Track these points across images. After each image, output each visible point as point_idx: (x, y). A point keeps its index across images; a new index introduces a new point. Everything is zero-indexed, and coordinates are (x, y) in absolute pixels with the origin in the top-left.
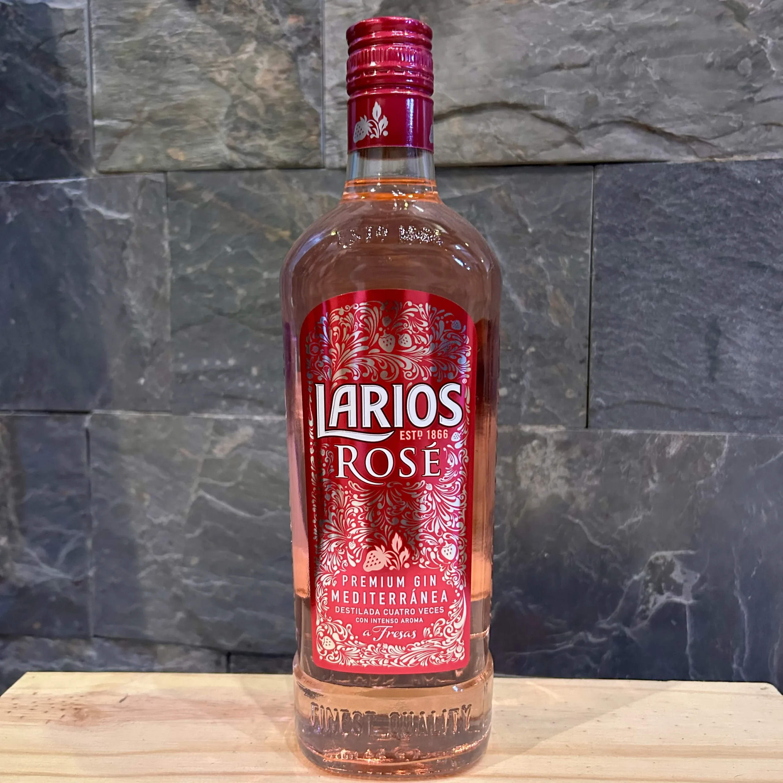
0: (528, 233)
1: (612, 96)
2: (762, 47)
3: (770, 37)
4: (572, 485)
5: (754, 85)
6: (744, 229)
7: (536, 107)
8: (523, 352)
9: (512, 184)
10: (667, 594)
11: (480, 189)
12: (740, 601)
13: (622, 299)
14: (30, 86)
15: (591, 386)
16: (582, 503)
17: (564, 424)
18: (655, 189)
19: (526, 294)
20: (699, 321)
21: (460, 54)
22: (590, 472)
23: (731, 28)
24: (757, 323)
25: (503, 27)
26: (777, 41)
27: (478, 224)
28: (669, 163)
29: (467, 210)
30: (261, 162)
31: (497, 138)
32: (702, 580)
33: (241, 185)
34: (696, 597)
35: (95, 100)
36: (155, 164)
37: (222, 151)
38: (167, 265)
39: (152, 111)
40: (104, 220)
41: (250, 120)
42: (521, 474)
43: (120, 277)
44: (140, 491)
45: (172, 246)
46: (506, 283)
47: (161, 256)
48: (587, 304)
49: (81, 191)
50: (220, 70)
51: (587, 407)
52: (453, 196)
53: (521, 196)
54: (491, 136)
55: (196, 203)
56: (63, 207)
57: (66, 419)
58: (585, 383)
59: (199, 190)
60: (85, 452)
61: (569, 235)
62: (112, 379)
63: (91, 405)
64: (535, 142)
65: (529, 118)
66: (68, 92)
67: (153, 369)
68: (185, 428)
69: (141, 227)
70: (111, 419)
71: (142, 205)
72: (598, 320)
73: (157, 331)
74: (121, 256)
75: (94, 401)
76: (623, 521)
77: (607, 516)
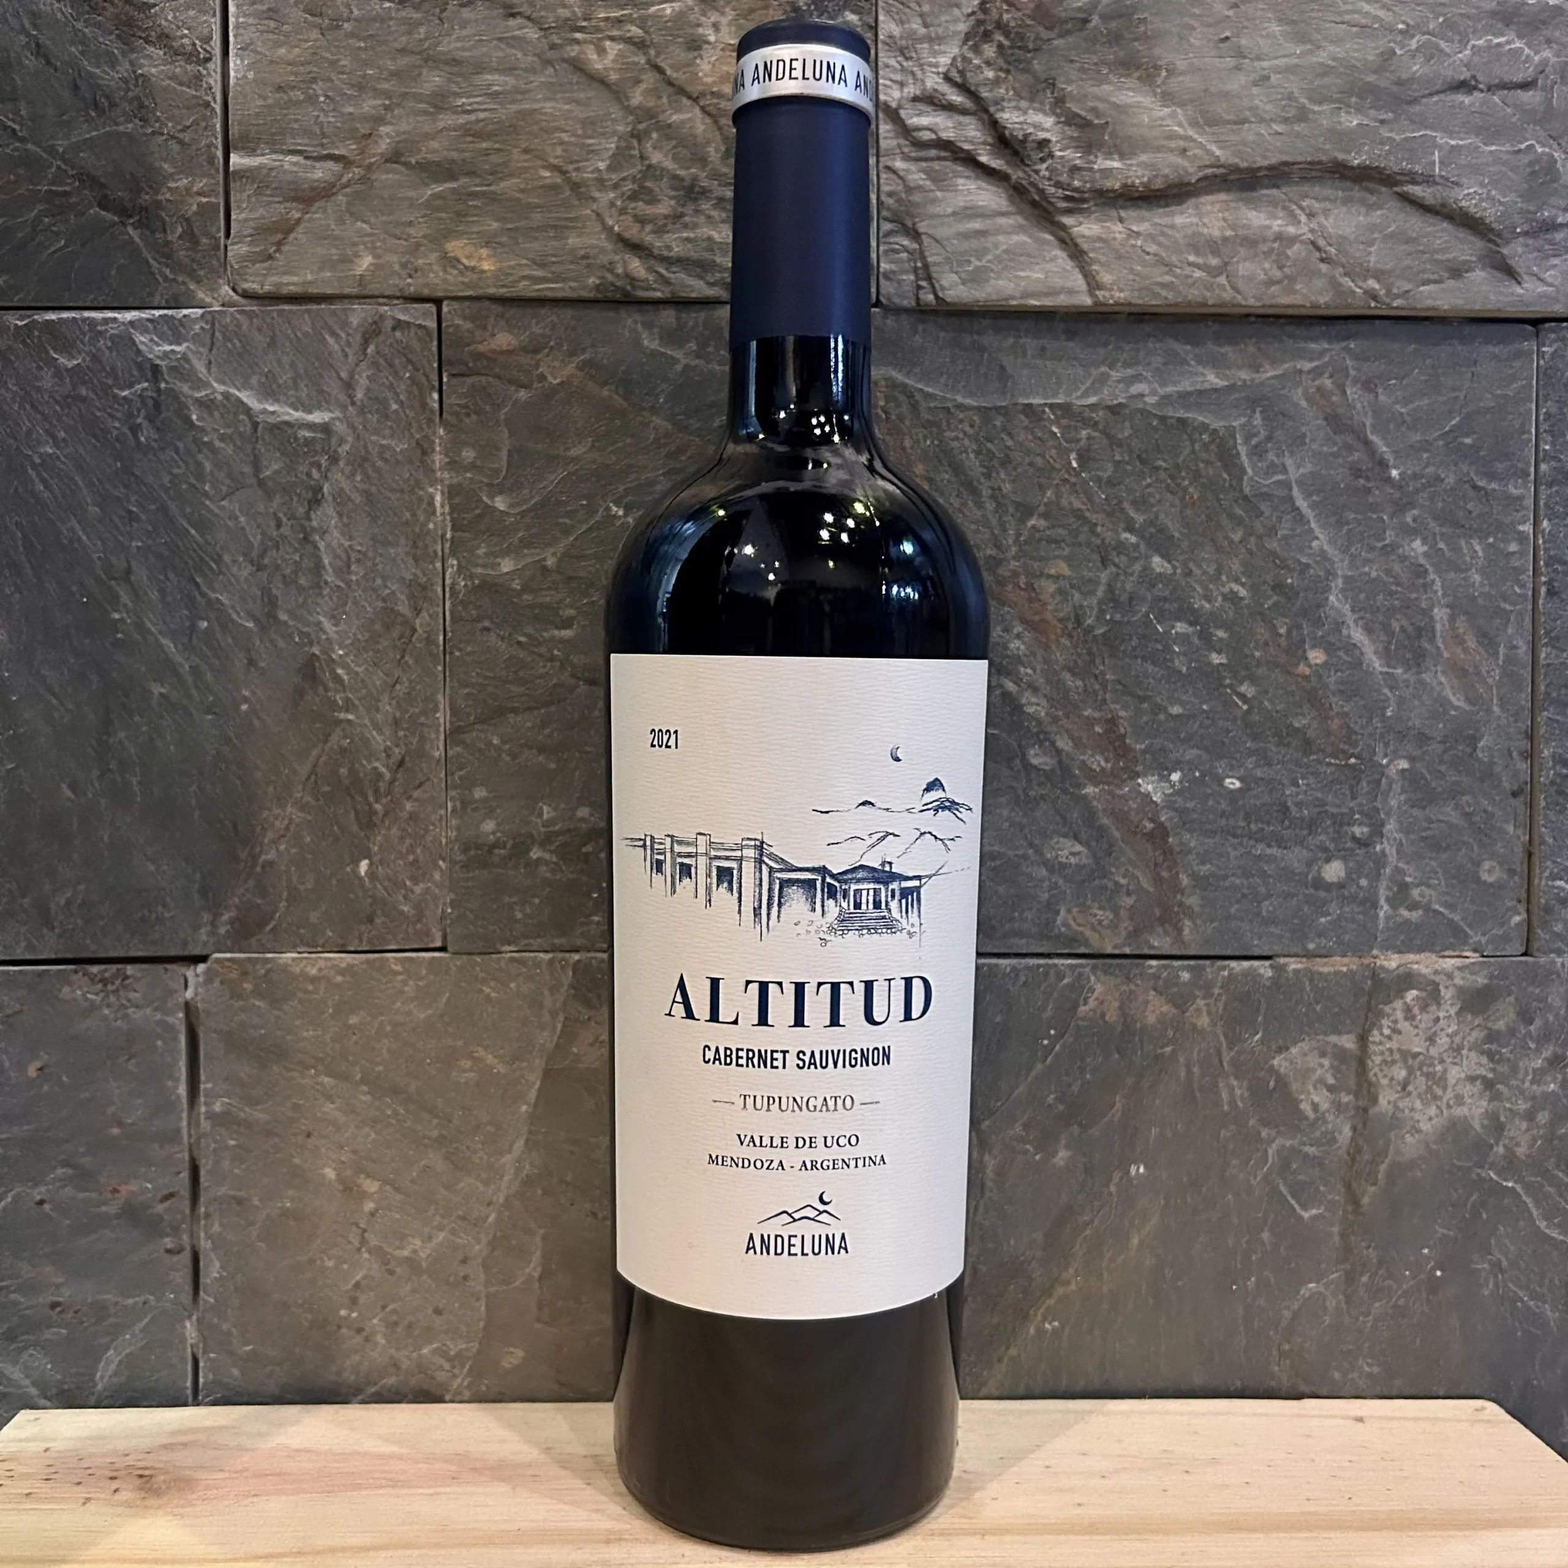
0: (1389, 480)
4: (1496, 1097)
7: (1413, 178)
8: (1381, 770)
9: (1349, 362)
11: (1270, 372)
15: (1538, 850)
16: (1522, 1140)
17: (1476, 948)
19: (1387, 628)
21: (1227, 38)
27: (1271, 456)
29: (1243, 420)
30: (711, 285)
31: (1318, 249)
33: (650, 342)
35: (234, 98)
36: (410, 276)
37: (602, 250)
38: (439, 548)
39: (403, 137)
40: (256, 425)
41: (682, 173)
42: (1380, 1075)
43: (303, 581)
44: (349, 1172)
45: (457, 500)
46: (1338, 600)
47: (424, 525)
48: (1526, 653)
49: (185, 345)
50: (600, 40)
51: (1528, 902)
52: (1207, 386)
53: (1370, 390)
54: (1302, 242)
55: (526, 387)
56: (131, 386)
57: (126, 977)
58: (1524, 846)
59: (536, 351)
60: (184, 1070)
61: (1483, 488)
62: (270, 864)
63: (204, 938)
64: (1408, 262)
65: (1394, 204)
66: (153, 70)
67: (395, 831)
68: (487, 990)
69: (365, 447)
70: (265, 975)
71: (368, 389)
72: (1554, 695)
73: (407, 729)
74: (307, 524)
75: (213, 924)
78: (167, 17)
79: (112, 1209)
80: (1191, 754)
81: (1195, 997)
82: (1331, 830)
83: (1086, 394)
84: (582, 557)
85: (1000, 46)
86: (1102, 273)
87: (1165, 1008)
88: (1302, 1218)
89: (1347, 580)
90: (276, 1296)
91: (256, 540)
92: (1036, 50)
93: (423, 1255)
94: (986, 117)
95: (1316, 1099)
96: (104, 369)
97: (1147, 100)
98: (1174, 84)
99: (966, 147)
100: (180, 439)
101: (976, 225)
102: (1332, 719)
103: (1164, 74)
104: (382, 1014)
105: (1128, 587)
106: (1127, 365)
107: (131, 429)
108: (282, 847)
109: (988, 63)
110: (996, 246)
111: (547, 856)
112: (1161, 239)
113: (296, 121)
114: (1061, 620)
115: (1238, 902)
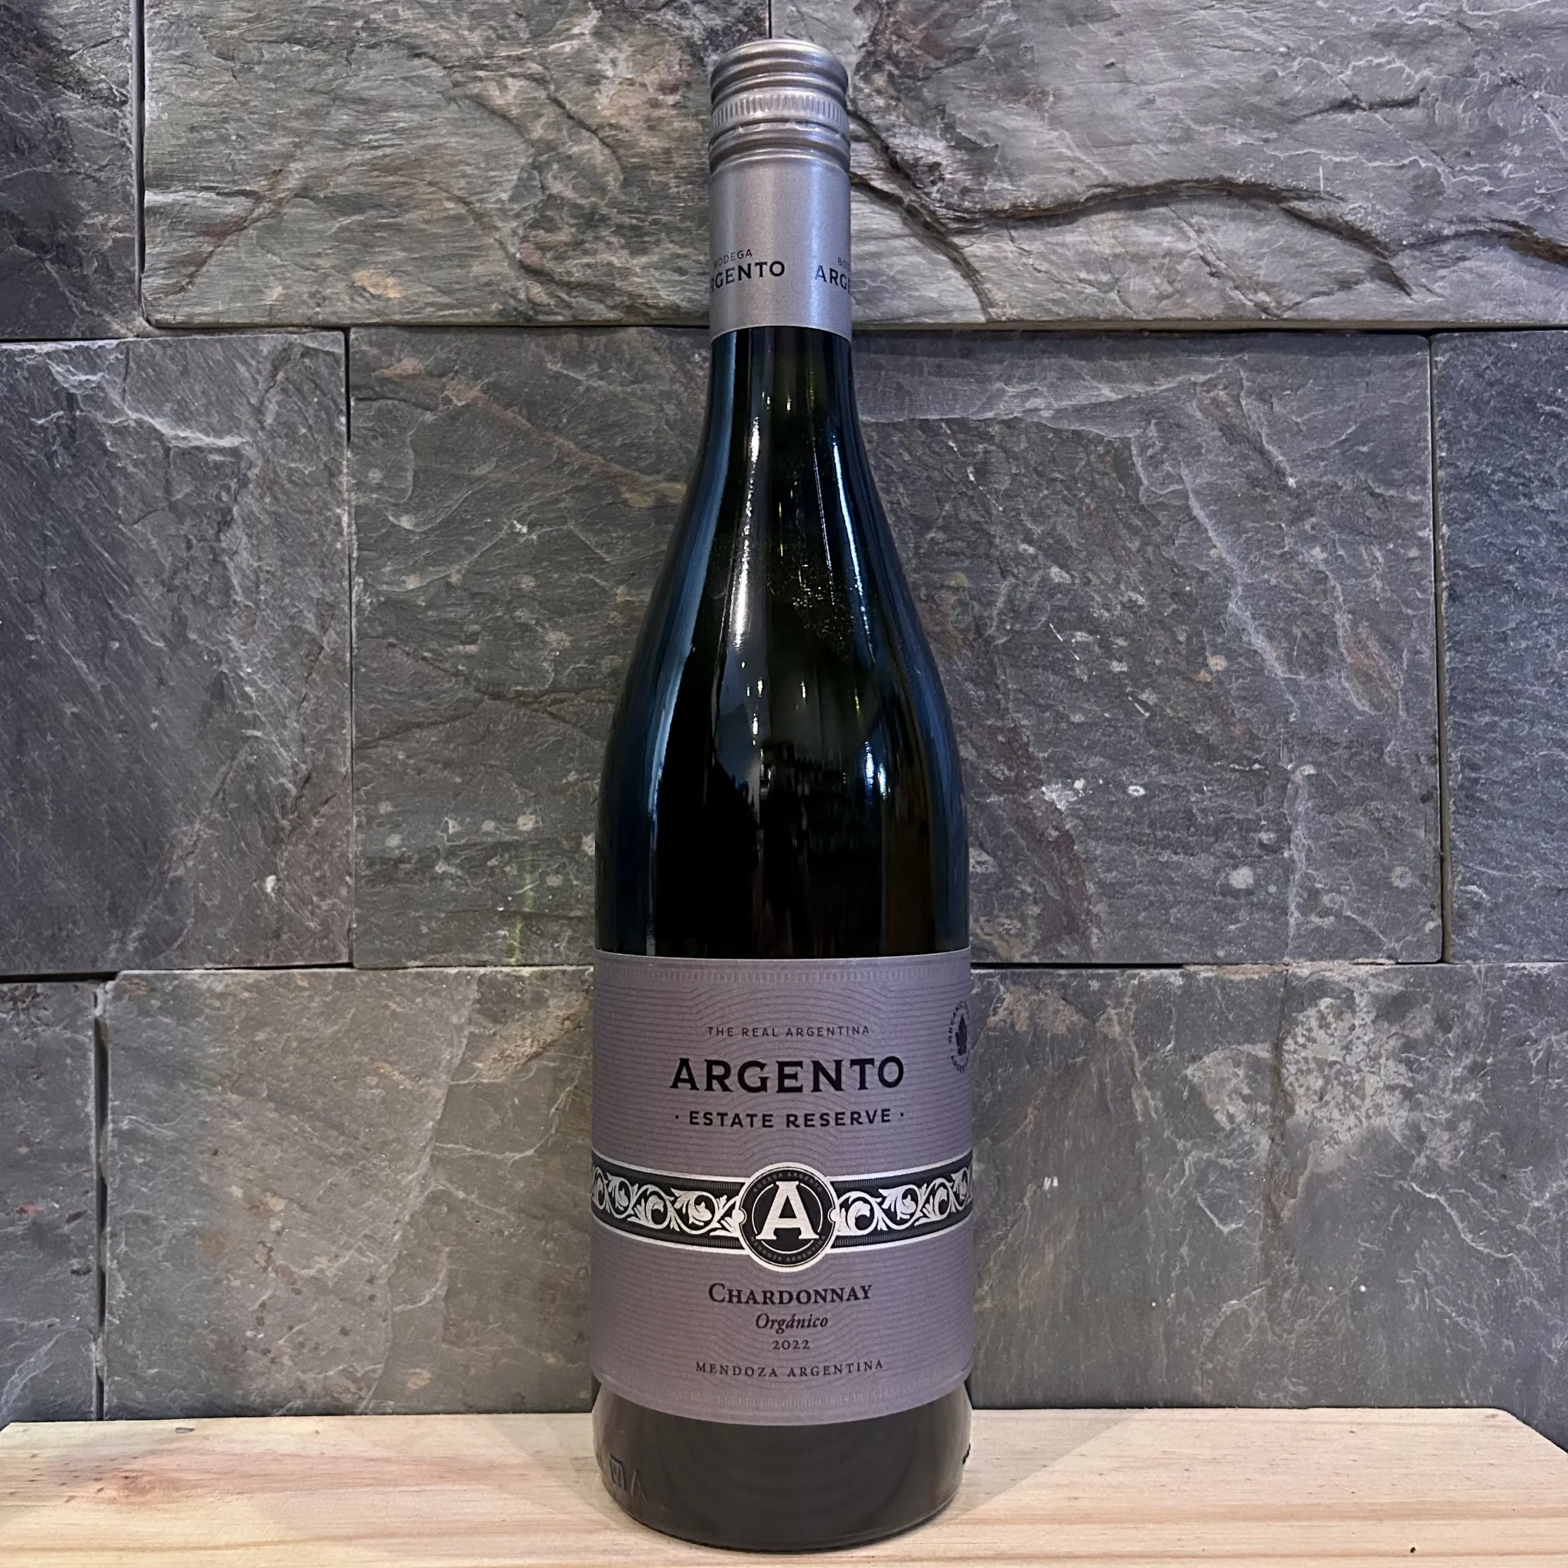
0: (1286, 486)
1: (1472, 175)
4: (1416, 1106)
7: (1299, 194)
8: (1286, 776)
9: (1243, 374)
11: (1165, 385)
13: (1511, 644)
15: (1450, 856)
16: (1444, 1150)
17: (1392, 955)
19: (1288, 634)
21: (1112, 64)
27: (1167, 467)
29: (1138, 431)
30: (613, 308)
31: (1208, 264)
33: (554, 366)
35: (151, 138)
36: (319, 305)
37: (505, 278)
38: (346, 568)
39: (313, 172)
40: (167, 450)
41: (582, 202)
42: (1296, 1085)
43: (212, 601)
44: (256, 1189)
45: (364, 520)
46: (1239, 608)
47: (330, 545)
48: (1431, 659)
49: (100, 374)
50: (502, 77)
51: (1443, 909)
52: (1104, 400)
53: (1264, 401)
54: (1192, 258)
55: (431, 410)
56: (46, 415)
57: (38, 995)
58: (1435, 849)
59: (441, 375)
60: (92, 1088)
61: (1381, 495)
62: (179, 880)
63: (113, 955)
64: (1297, 275)
65: (1281, 220)
66: (71, 114)
67: (301, 846)
68: (393, 1006)
69: (275, 472)
70: (173, 990)
71: (278, 414)
72: (1460, 698)
73: (313, 746)
74: (216, 545)
75: (123, 941)
76: (1540, 1188)
77: (1504, 1177)
78: (86, 61)
79: (18, 1230)
80: (1095, 761)
81: (1106, 1006)
82: (1237, 836)
83: (983, 408)
84: (485, 574)
85: (891, 75)
86: (995, 291)
87: (1075, 1018)
88: (1222, 1232)
89: (1246, 586)
90: (181, 1317)
91: (167, 562)
92: (926, 78)
93: (328, 1274)
94: (878, 143)
95: (1232, 1110)
96: (21, 397)
97: (1034, 124)
98: (1062, 108)
99: (860, 172)
100: (94, 465)
101: (871, 247)
102: (1234, 724)
103: (1051, 99)
104: (288, 1031)
105: (1027, 597)
106: (1022, 380)
107: (45, 455)
108: (190, 864)
109: (879, 92)
110: (890, 266)
111: (452, 870)
112: (1053, 258)
113: (210, 158)
114: (962, 631)
115: (1145, 909)
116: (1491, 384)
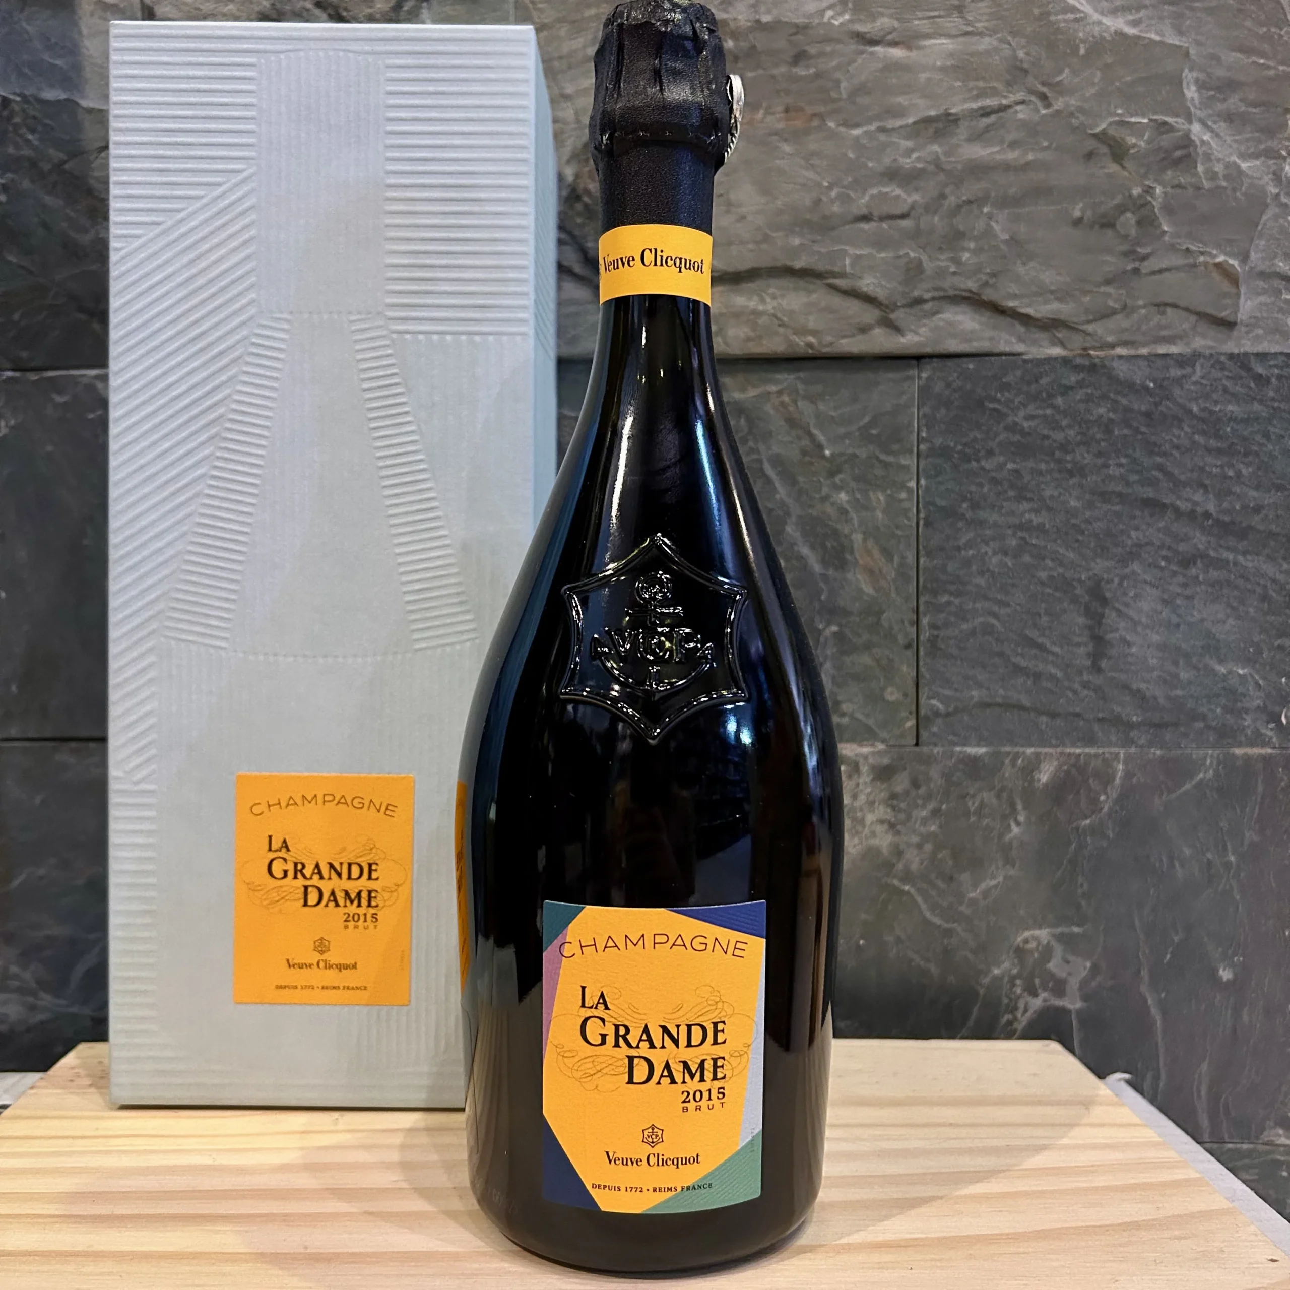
0: (823, 457)
1: (943, 261)
2: (1149, 198)
3: (1160, 184)
4: (898, 833)
5: (1139, 250)
6: (1134, 450)
7: (834, 275)
8: (820, 632)
9: (800, 386)
10: (1044, 995)
11: (752, 392)
12: (1150, 1002)
13: (963, 552)
14: (45, 225)
15: (921, 682)
16: (914, 860)
17: (883, 741)
18: (1007, 394)
19: (823, 546)
20: (1075, 583)
22: (924, 813)
23: (1106, 171)
24: (1158, 587)
25: (783, 158)
26: (1169, 190)
27: (751, 444)
28: (1025, 357)
31: (778, 319)
32: (1095, 969)
34: (1085, 998)
46: (793, 530)
48: (912, 561)
51: (917, 714)
53: (812, 402)
54: (769, 315)
58: (913, 678)
61: (884, 461)
64: (832, 325)
65: (824, 290)
72: (929, 585)
76: (975, 886)
77: (951, 878)
89: (798, 517)
99: (566, 264)
101: (573, 309)
116: (955, 391)
